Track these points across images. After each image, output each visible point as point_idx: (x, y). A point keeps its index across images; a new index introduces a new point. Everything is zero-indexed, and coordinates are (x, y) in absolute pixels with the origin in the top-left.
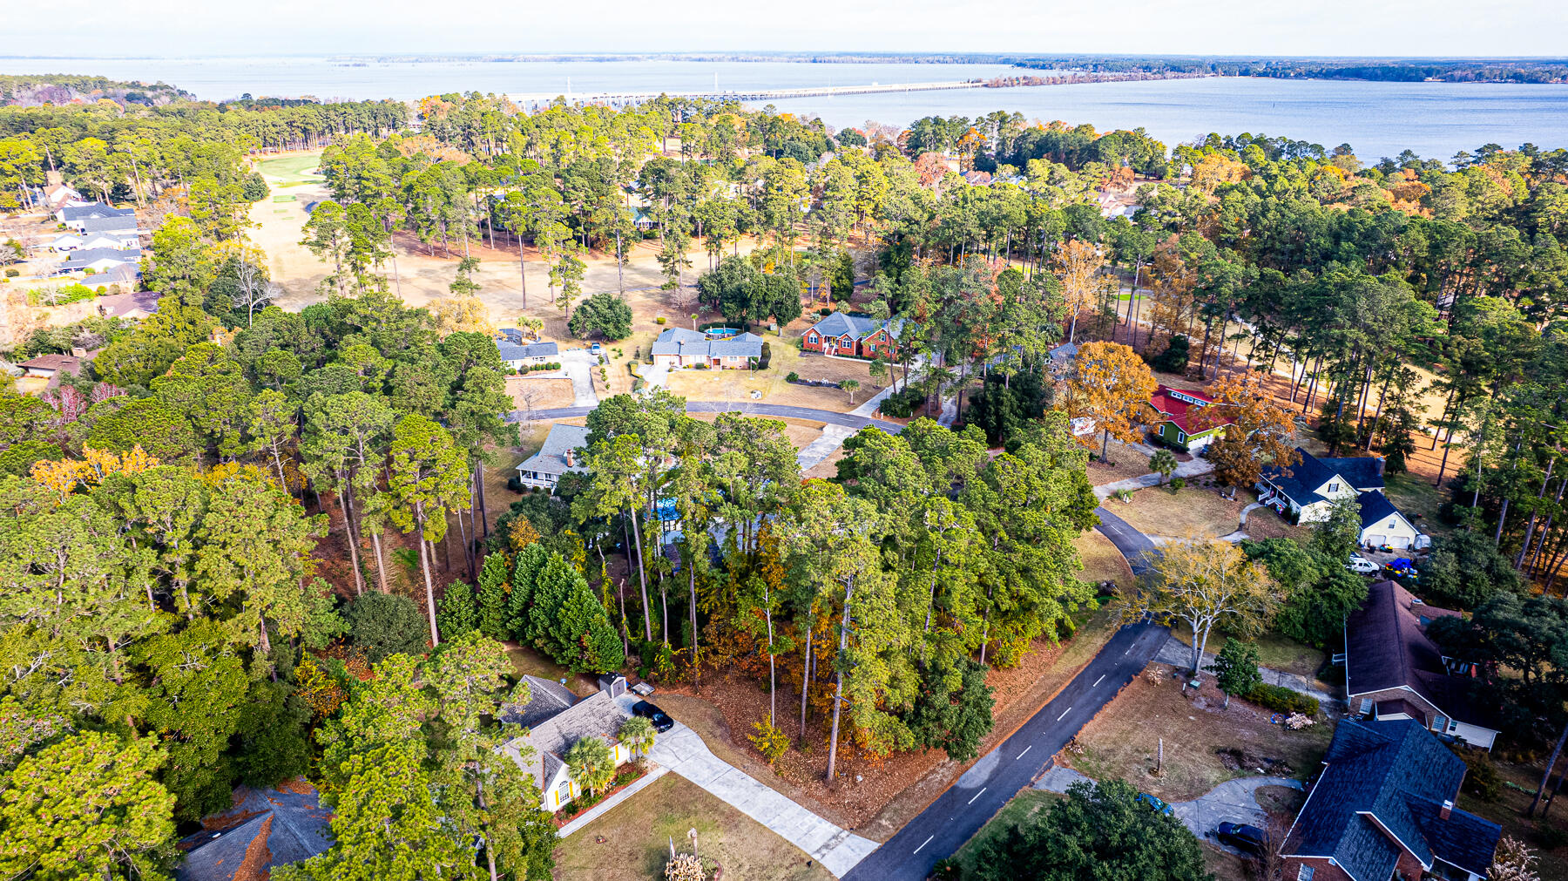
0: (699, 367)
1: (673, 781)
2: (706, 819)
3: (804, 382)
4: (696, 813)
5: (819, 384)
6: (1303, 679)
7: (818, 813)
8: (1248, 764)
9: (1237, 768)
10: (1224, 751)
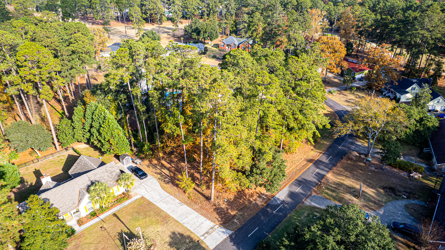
1: (142, 201)
2: (154, 219)
3: (218, 58)
4: (149, 216)
6: (413, 158)
7: (205, 216)
8: (398, 193)
9: (393, 195)
10: (386, 188)
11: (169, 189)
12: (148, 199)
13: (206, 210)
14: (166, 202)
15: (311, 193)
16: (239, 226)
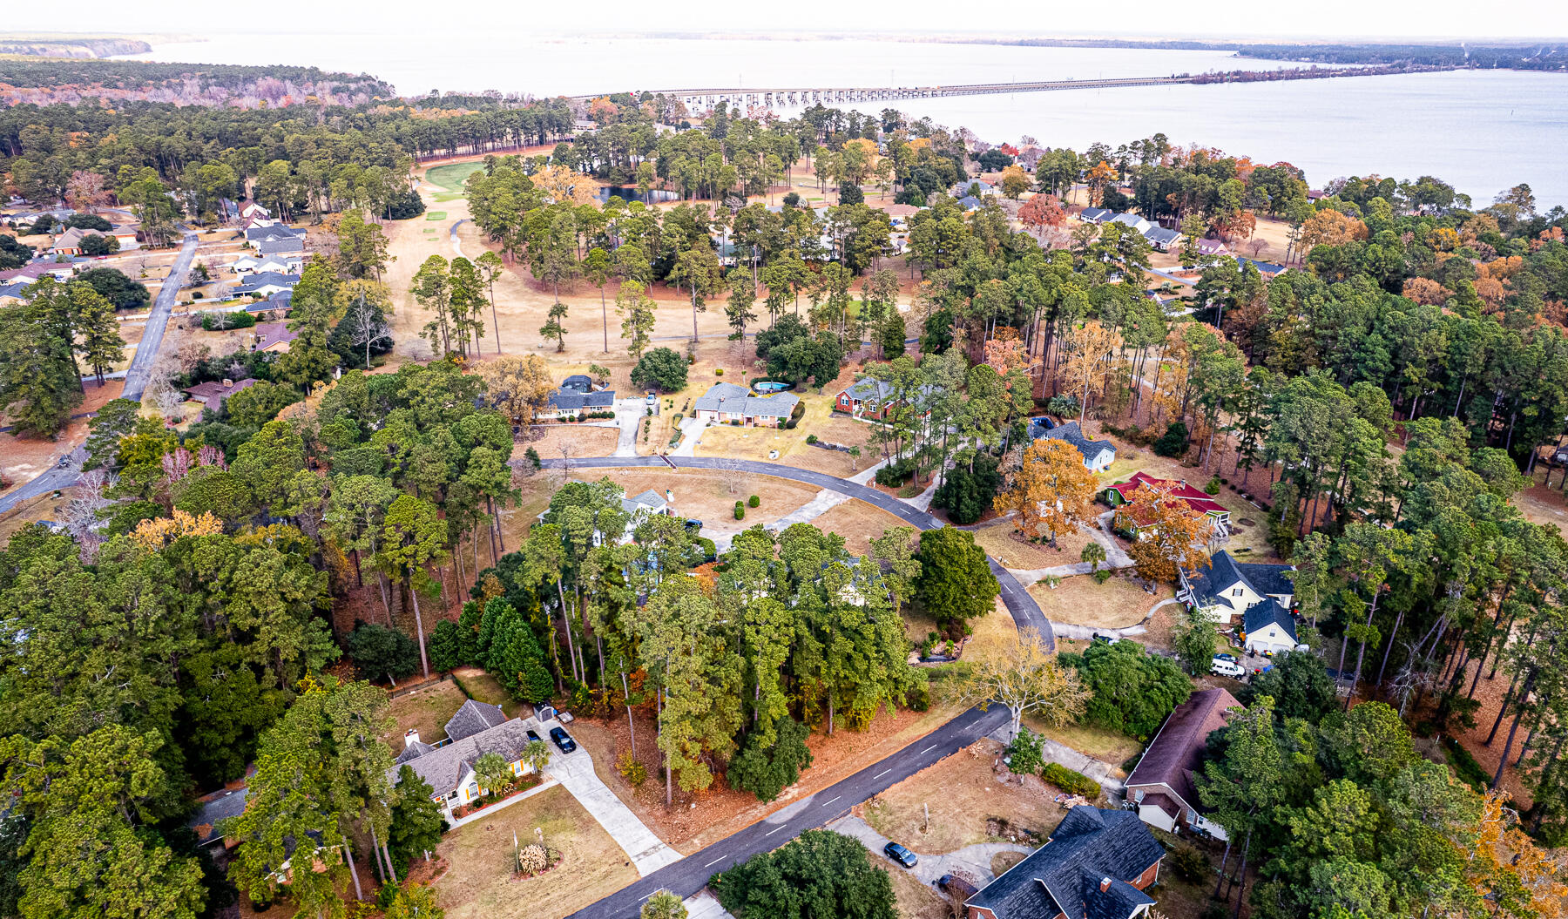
0: (735, 423)
1: (558, 791)
2: (569, 822)
3: (821, 445)
4: (564, 817)
5: (834, 447)
6: (1108, 767)
7: (651, 828)
8: (1007, 832)
9: (995, 834)
10: (995, 820)
11: (607, 776)
12: (568, 788)
13: (656, 818)
14: (596, 798)
15: (849, 812)
16: (698, 849)
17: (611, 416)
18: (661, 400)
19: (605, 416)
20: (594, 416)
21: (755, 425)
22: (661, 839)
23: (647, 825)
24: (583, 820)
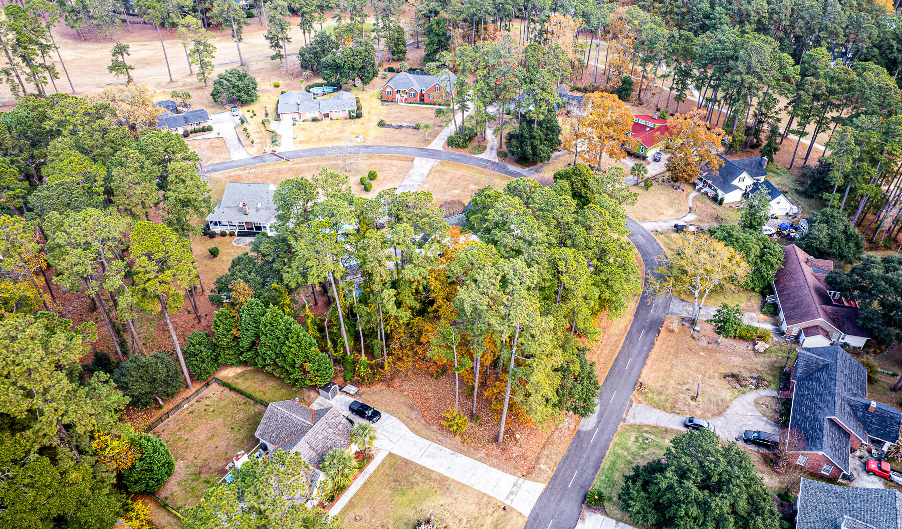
0: (315, 120)
1: (393, 460)
2: (427, 487)
3: (390, 126)
4: (417, 484)
5: (401, 127)
6: (754, 315)
7: (499, 468)
8: (744, 383)
9: (739, 387)
10: (728, 376)
11: (425, 432)
12: (400, 454)
13: (496, 457)
14: (432, 456)
15: (632, 402)
16: (551, 474)
17: (209, 129)
18: (242, 111)
19: (204, 130)
20: (195, 131)
21: (331, 119)
22: (515, 474)
23: (494, 467)
24: (436, 480)
